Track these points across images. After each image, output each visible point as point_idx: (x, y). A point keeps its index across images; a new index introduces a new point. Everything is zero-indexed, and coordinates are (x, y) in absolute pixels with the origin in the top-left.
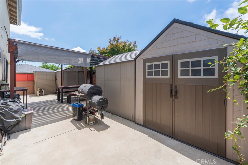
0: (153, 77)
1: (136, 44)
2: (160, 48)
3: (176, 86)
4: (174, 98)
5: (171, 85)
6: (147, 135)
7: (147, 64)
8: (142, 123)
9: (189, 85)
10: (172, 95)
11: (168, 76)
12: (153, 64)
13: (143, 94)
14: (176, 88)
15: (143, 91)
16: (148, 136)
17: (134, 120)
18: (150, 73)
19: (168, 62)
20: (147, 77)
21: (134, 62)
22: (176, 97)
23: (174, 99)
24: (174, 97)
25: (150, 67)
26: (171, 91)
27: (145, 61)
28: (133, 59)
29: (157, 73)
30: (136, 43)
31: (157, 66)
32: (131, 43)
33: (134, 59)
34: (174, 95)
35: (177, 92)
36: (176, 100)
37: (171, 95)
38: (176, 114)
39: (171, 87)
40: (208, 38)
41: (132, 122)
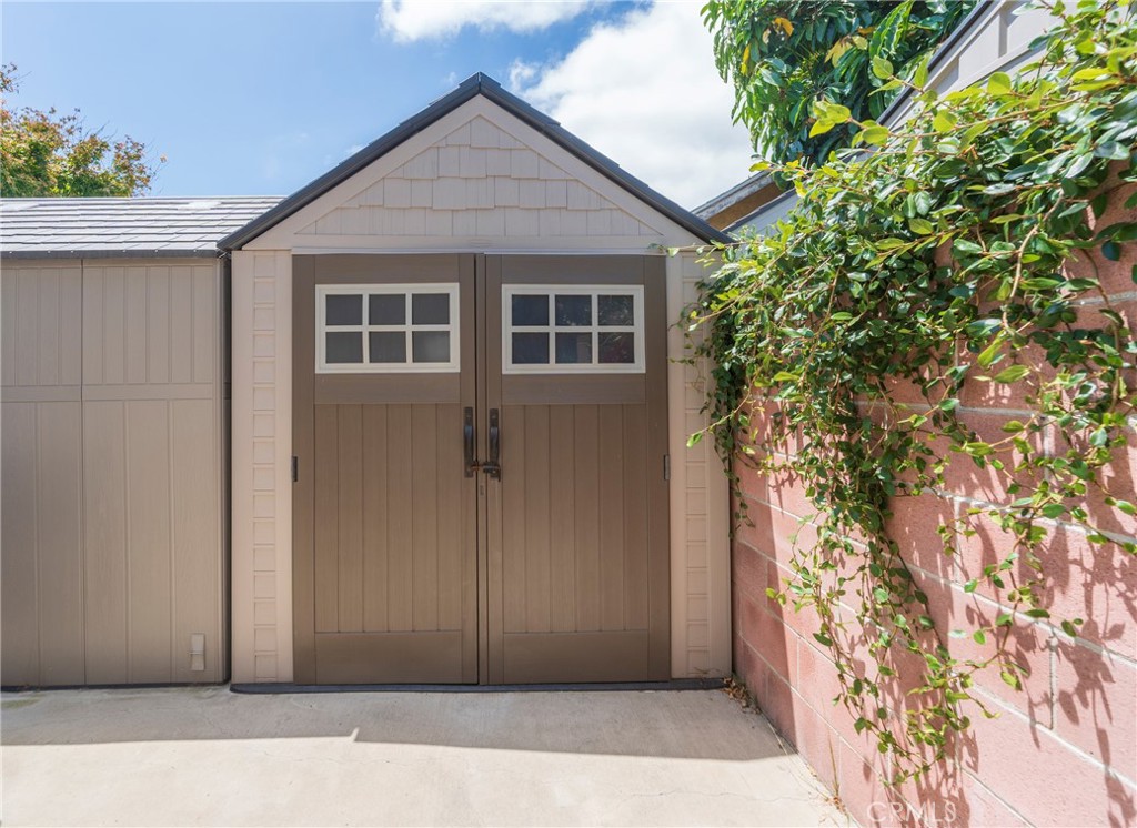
0: (366, 367)
1: (142, 161)
2: (404, 209)
3: (494, 412)
4: (482, 476)
5: (468, 410)
6: (348, 734)
7: (323, 291)
8: (286, 672)
9: (549, 406)
10: (472, 464)
11: (453, 366)
12: (366, 290)
13: (295, 478)
14: (494, 423)
15: (295, 460)
16: (357, 740)
17: (217, 672)
18: (343, 348)
19: (453, 290)
20: (322, 367)
21: (216, 269)
22: (495, 470)
23: (484, 484)
24: (486, 471)
25: (343, 309)
26: (470, 443)
27: (307, 270)
28: (213, 246)
29: (387, 348)
30: (138, 157)
31: (387, 308)
32: (105, 145)
33: (220, 244)
34: (485, 464)
35: (495, 444)
36: (494, 483)
37: (467, 464)
38: (496, 556)
39: (468, 422)
40: (611, 206)
41: (209, 692)
